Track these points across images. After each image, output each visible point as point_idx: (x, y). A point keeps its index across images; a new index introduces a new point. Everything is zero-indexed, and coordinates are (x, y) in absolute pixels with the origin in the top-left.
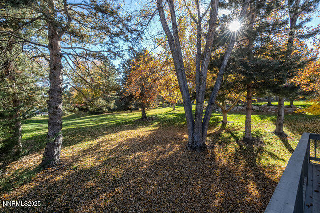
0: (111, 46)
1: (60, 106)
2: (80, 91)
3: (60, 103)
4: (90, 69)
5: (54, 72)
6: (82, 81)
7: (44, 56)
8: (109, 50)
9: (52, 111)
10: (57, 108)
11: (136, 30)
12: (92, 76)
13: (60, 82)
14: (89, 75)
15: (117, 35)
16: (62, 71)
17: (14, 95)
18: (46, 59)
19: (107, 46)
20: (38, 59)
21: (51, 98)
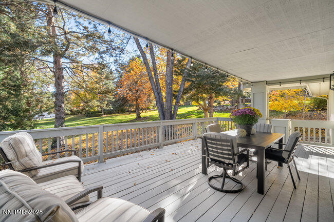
0: (100, 60)
1: (63, 105)
2: (78, 94)
3: (63, 103)
4: (85, 77)
5: (59, 81)
6: (78, 86)
7: (49, 68)
8: (99, 63)
9: (57, 109)
10: (61, 106)
11: (118, 48)
12: (87, 83)
13: (62, 88)
14: (84, 82)
15: (104, 52)
16: (64, 80)
17: (27, 98)
18: (51, 70)
19: (97, 60)
20: (44, 71)
21: (57, 99)
